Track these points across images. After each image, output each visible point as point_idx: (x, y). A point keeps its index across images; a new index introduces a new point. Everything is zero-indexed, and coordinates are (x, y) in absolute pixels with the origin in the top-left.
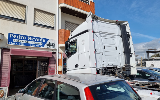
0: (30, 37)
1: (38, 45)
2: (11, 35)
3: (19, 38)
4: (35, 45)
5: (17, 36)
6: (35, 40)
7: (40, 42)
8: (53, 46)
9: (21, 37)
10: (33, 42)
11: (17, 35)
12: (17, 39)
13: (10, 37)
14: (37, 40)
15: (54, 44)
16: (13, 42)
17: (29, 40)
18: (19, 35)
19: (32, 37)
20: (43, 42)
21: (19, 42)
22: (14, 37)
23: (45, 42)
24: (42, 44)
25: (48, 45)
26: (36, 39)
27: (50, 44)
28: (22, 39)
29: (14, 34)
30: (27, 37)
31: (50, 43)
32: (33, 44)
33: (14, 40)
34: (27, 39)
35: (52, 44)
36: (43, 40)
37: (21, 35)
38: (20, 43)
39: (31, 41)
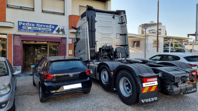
0: (38, 24)
1: (47, 31)
2: (21, 23)
3: (28, 25)
4: (44, 31)
5: (26, 24)
6: (44, 27)
7: (49, 28)
8: (62, 31)
9: (30, 24)
10: (42, 28)
11: (26, 22)
12: (26, 26)
13: (20, 24)
14: (46, 27)
15: (64, 30)
16: (22, 29)
17: (38, 27)
18: (28, 23)
19: (41, 24)
20: (51, 28)
21: (28, 28)
22: (23, 24)
23: (54, 28)
24: (51, 30)
25: (57, 31)
26: (45, 25)
27: (60, 30)
28: (31, 26)
29: (23, 22)
30: (35, 24)
31: (59, 28)
32: (42, 31)
33: (23, 27)
34: (35, 26)
35: (61, 30)
36: (52, 26)
37: (30, 23)
38: (29, 30)
39: (40, 27)
